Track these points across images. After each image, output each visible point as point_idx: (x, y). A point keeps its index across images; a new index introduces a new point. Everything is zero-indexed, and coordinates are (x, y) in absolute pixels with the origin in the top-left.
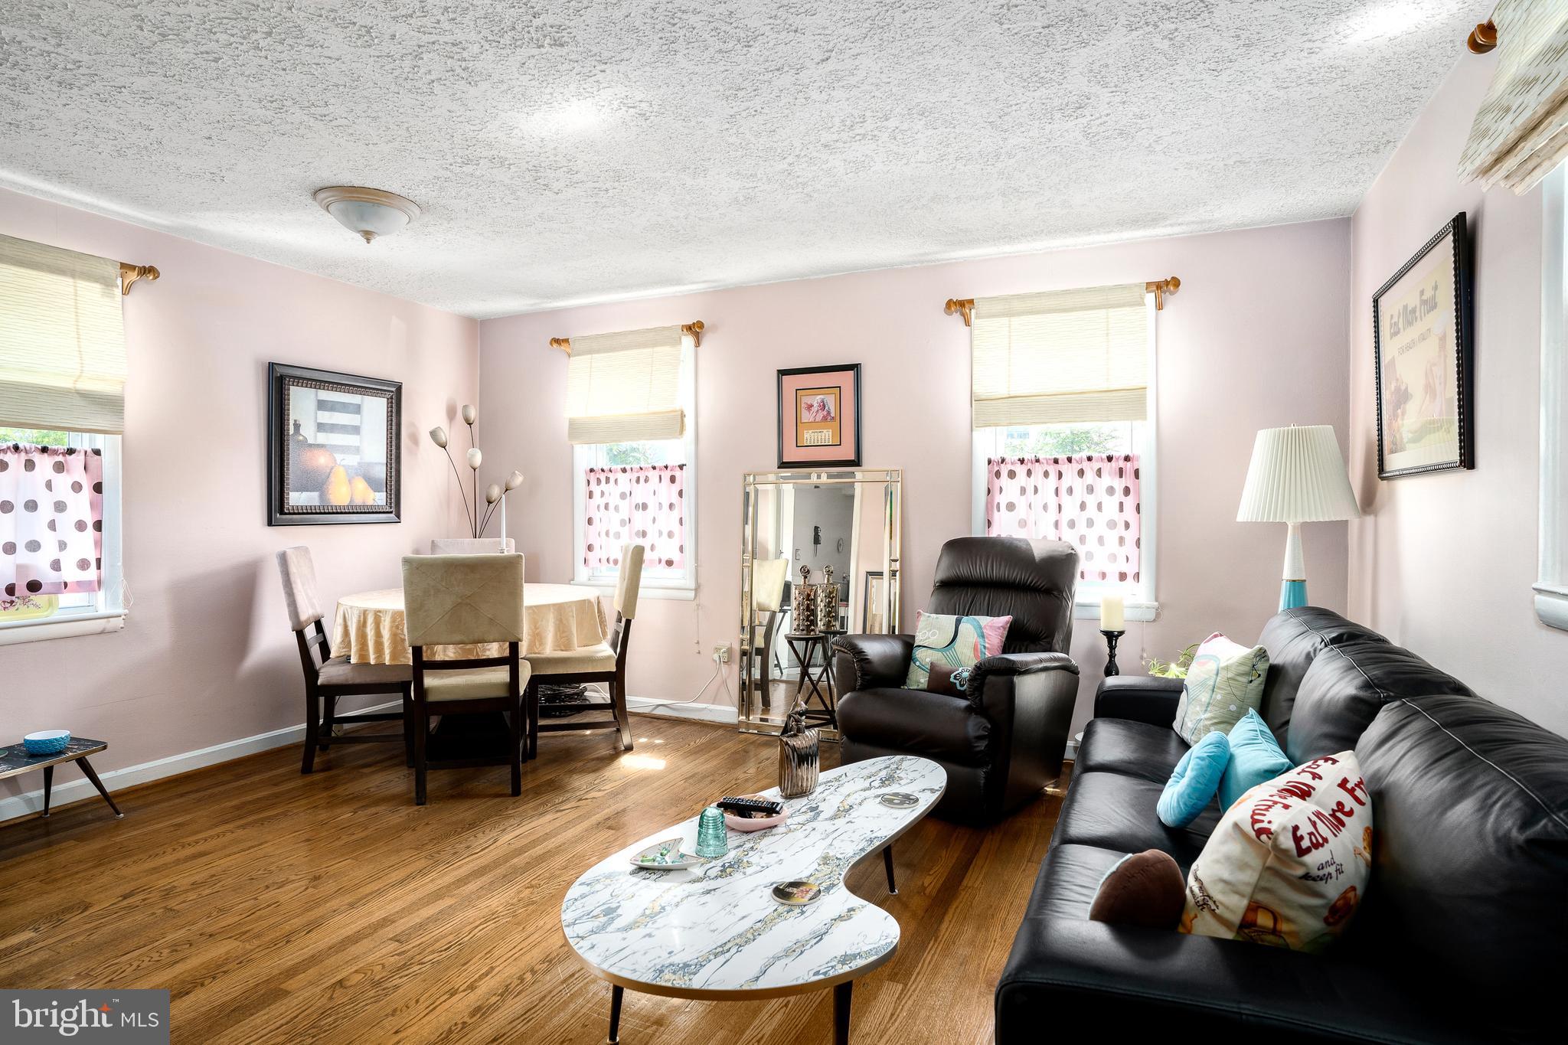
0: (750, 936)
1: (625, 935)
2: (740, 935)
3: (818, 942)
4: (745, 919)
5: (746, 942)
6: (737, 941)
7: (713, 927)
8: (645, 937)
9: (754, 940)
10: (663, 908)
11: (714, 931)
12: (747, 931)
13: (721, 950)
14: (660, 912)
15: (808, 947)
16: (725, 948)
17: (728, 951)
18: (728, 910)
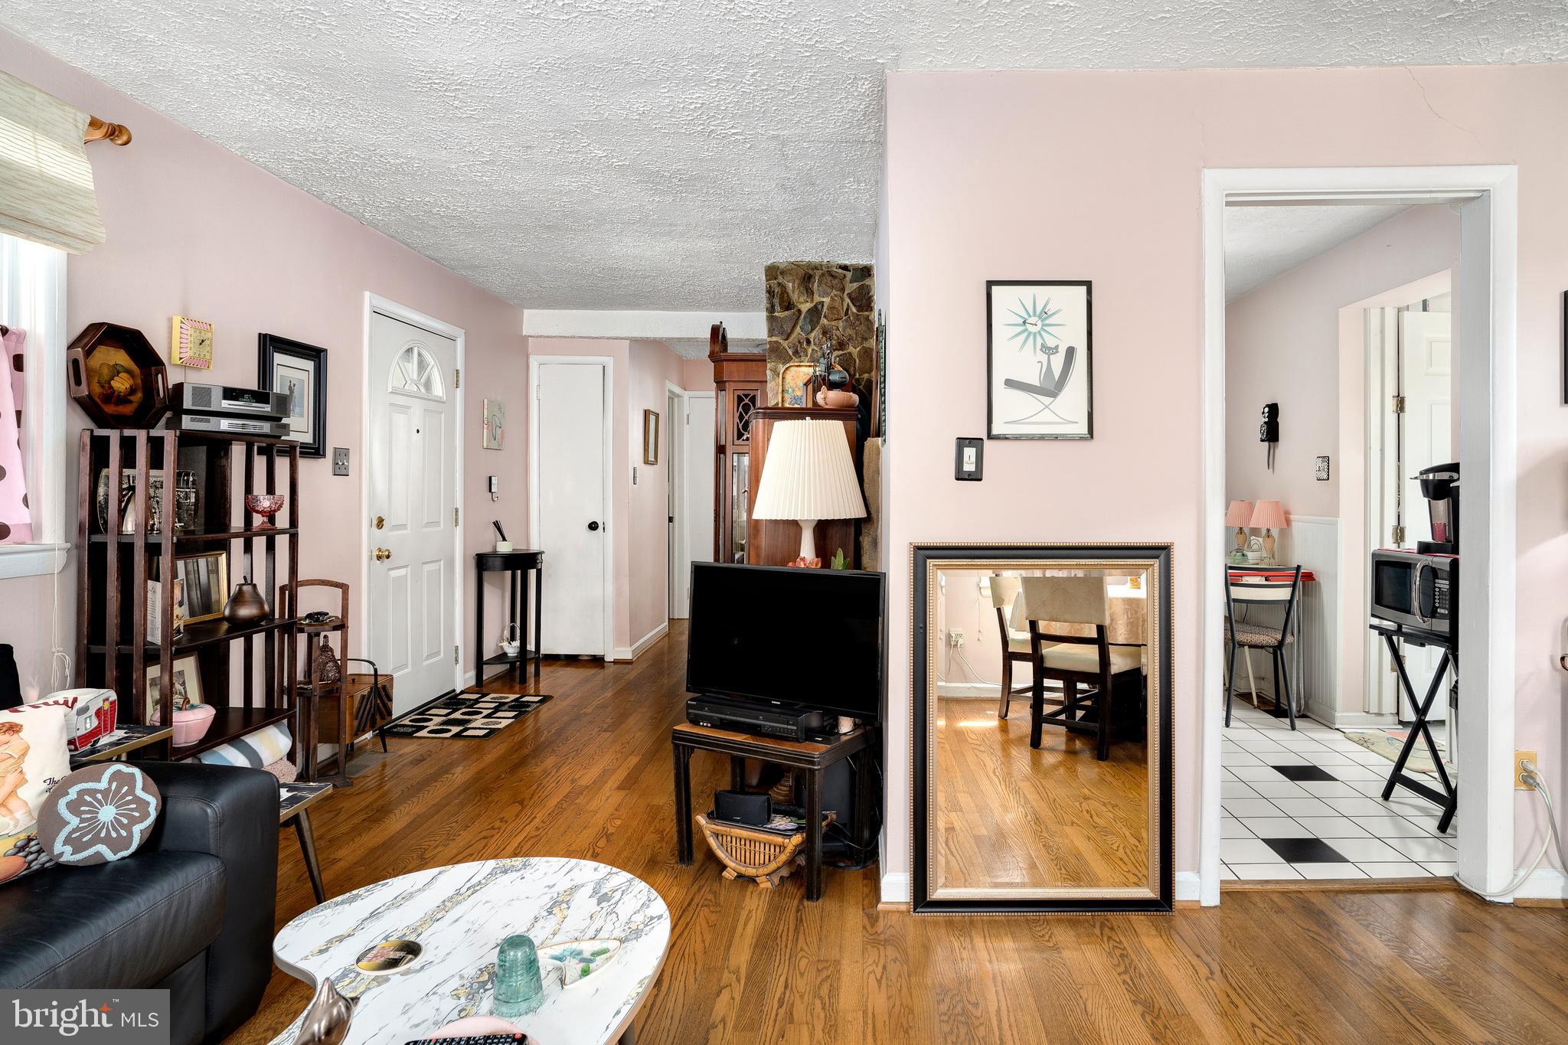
0: (449, 904)
1: (574, 883)
2: (459, 903)
3: (378, 909)
4: (455, 919)
5: (452, 898)
6: (460, 898)
7: (489, 905)
8: (554, 885)
9: (444, 901)
10: (550, 913)
11: (486, 902)
12: (452, 908)
13: (474, 889)
14: (551, 908)
15: (388, 904)
16: (472, 889)
17: (469, 889)
18: (476, 925)
